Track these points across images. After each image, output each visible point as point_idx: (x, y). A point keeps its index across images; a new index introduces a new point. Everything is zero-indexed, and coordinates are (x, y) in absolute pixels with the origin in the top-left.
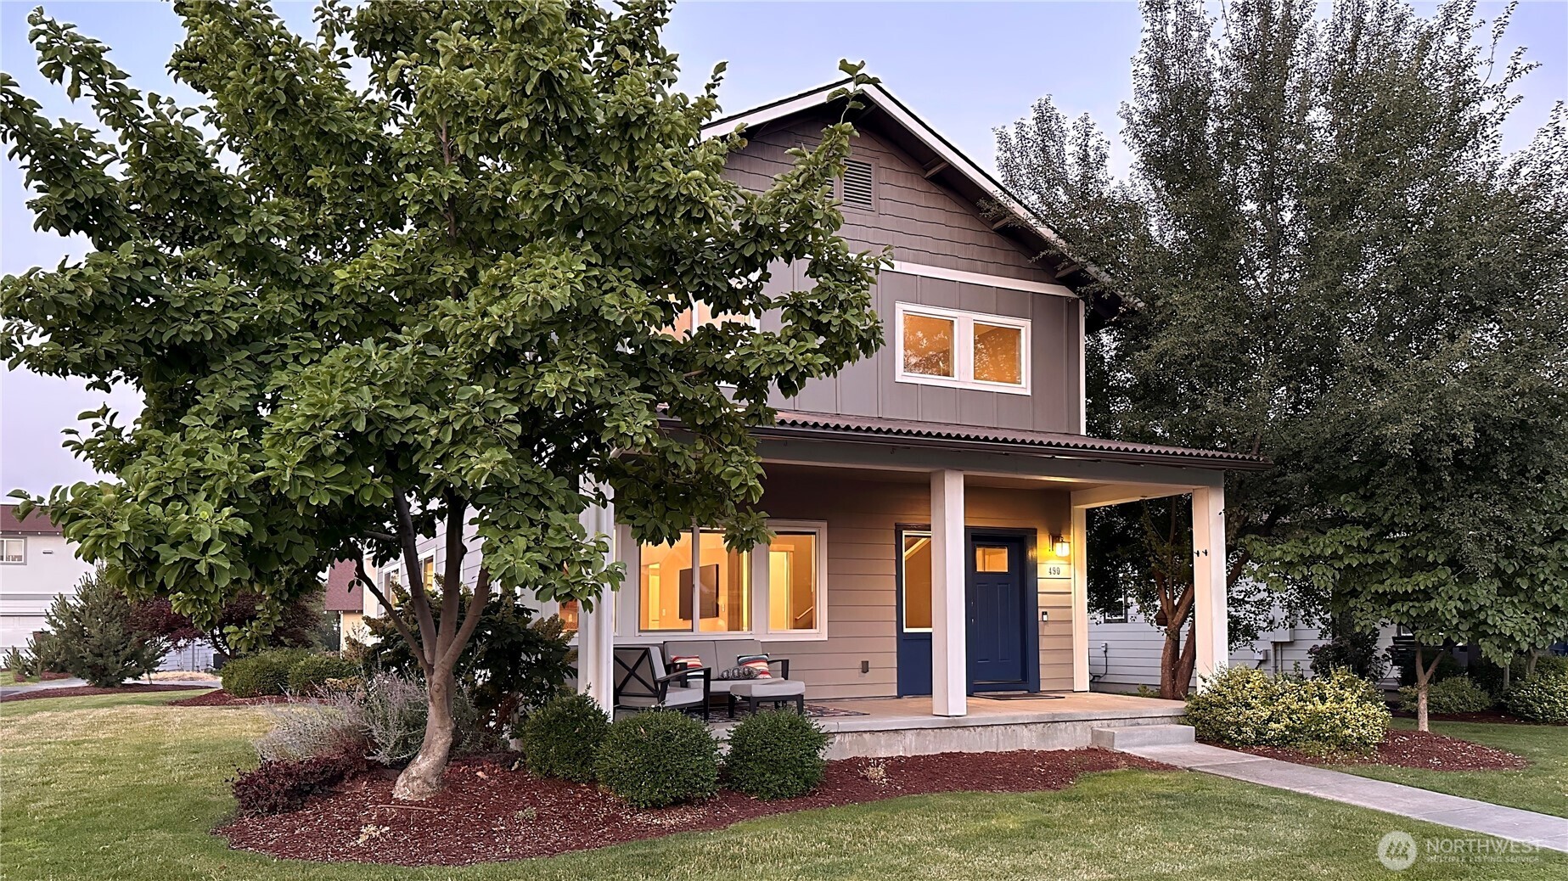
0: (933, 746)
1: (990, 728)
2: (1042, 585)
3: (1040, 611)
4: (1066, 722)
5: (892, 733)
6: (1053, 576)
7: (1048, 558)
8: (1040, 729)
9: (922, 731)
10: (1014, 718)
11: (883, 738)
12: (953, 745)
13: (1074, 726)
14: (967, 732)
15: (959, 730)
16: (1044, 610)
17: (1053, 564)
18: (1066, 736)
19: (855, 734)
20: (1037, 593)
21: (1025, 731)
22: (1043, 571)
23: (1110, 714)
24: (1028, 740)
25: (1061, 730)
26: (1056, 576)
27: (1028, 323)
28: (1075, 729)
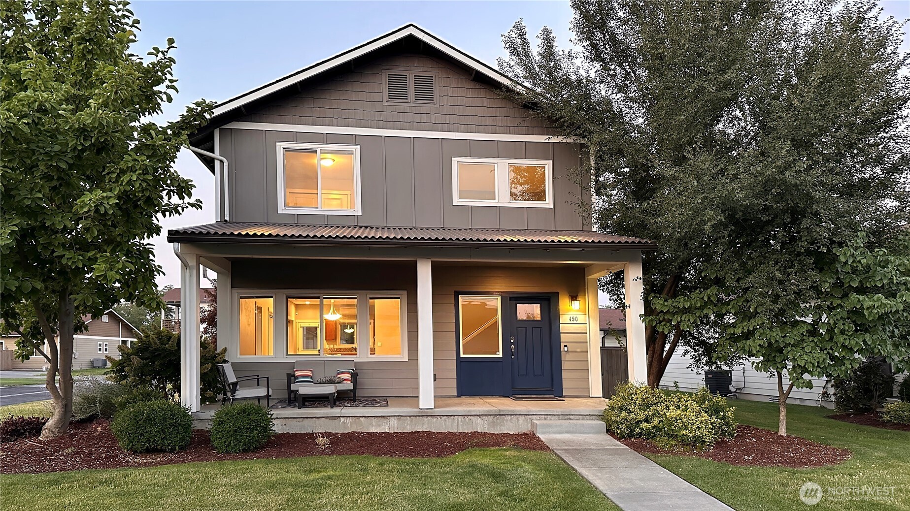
0: (409, 427)
1: (452, 417)
2: (563, 328)
3: (562, 345)
4: (511, 415)
5: (380, 418)
6: (572, 322)
7: (569, 311)
8: (491, 419)
9: (402, 418)
10: (469, 411)
11: (374, 421)
12: (425, 427)
13: (517, 418)
14: (435, 419)
15: (429, 418)
16: (565, 344)
17: (572, 314)
18: (511, 424)
19: (354, 418)
20: (560, 333)
21: (479, 420)
22: (564, 319)
23: (545, 411)
24: (481, 426)
25: (507, 420)
26: (575, 322)
27: (550, 162)
28: (518, 420)
